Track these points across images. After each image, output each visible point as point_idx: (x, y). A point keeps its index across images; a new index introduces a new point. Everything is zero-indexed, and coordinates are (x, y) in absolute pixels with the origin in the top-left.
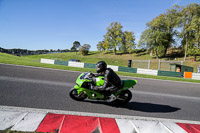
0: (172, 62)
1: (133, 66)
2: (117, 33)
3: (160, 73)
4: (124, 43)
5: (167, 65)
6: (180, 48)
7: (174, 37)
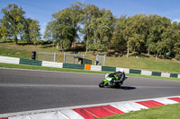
0: (76, 55)
1: (38, 58)
2: (18, 19)
3: (65, 66)
4: (27, 32)
5: (72, 58)
6: (83, 43)
7: (78, 33)
